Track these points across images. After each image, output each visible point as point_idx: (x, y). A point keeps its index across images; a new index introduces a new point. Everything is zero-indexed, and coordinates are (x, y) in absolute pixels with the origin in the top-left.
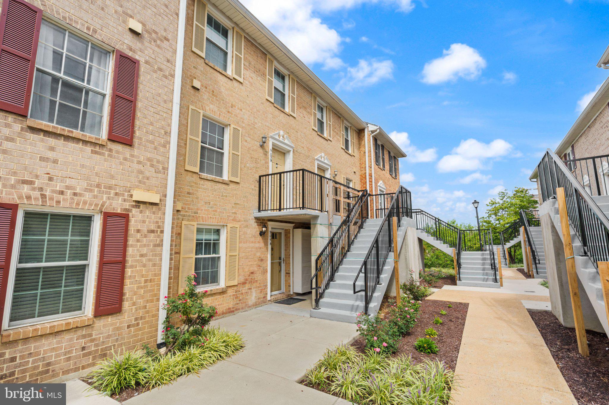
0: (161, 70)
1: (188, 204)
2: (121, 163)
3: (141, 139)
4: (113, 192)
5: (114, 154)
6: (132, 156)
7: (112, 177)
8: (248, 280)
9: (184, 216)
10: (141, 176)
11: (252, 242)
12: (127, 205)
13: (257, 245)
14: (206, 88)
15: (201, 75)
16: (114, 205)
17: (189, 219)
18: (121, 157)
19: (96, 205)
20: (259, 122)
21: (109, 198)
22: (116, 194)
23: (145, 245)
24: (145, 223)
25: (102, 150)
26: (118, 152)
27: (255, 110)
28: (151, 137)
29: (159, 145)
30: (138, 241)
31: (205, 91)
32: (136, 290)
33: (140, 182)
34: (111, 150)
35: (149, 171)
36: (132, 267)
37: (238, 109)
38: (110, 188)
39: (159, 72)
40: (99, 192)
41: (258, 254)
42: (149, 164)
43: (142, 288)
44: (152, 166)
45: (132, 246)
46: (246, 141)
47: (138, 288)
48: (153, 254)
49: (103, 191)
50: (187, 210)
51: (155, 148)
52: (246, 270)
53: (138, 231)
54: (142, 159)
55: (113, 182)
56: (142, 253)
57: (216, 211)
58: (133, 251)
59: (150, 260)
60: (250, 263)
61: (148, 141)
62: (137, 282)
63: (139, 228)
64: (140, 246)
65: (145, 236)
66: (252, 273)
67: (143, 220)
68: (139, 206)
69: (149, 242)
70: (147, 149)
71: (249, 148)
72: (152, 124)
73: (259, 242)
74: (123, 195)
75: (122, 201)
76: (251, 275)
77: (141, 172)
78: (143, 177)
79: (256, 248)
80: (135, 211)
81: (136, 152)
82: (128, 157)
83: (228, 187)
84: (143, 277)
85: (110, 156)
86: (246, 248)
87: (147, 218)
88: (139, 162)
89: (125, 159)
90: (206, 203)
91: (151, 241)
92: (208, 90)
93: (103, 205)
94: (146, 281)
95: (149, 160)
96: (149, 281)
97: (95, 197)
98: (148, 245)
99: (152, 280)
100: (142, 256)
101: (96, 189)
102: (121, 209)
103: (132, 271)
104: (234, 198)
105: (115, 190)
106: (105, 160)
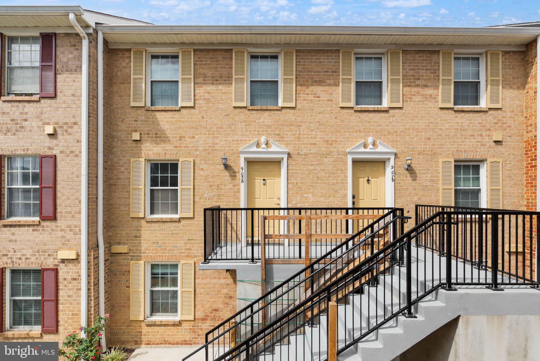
0: (72, 152)
1: (136, 246)
2: (50, 234)
3: (61, 212)
4: (46, 254)
5: (46, 228)
6: (57, 227)
7: (45, 244)
8: (210, 316)
9: (133, 256)
10: (63, 240)
11: (215, 278)
12: (56, 262)
13: (223, 281)
14: (148, 134)
15: (142, 124)
16: (48, 263)
17: (137, 259)
18: (50, 229)
19: (38, 264)
20: (221, 141)
21: (44, 259)
22: (49, 255)
23: (70, 289)
24: (69, 273)
25: (38, 227)
26: (47, 227)
27: (215, 129)
28: (69, 209)
29: (75, 213)
30: (65, 286)
31: (148, 137)
32: (66, 320)
33: (63, 244)
34: (43, 226)
35: (69, 235)
36: (62, 304)
37: (189, 137)
38: (45, 252)
39: (71, 155)
40: (39, 255)
41: (225, 291)
42: (68, 230)
43: (70, 319)
44: (71, 230)
45: (62, 289)
46: (202, 169)
47: (68, 318)
48: (76, 296)
49: (41, 254)
50: (135, 251)
51: (73, 217)
52: (207, 306)
53: (65, 279)
54: (63, 228)
55: (46, 247)
56: (69, 294)
57: (166, 249)
58: (63, 293)
59: (75, 300)
60: (212, 300)
61: (67, 212)
62: (67, 314)
63: (65, 277)
64: (68, 290)
65: (70, 283)
66: (216, 310)
67: (68, 272)
68: (64, 261)
69: (73, 287)
70: (66, 218)
71: (207, 176)
72: (68, 198)
73: (225, 278)
74: (53, 255)
75: (53, 260)
76: (214, 312)
77: (63, 237)
78: (65, 241)
79: (221, 284)
80: (62, 265)
81: (59, 223)
82: (54, 228)
83: (180, 224)
84: (70, 312)
85: (43, 230)
86: (206, 284)
87: (71, 270)
88: (62, 230)
89: (52, 230)
90: (154, 243)
91: (74, 286)
92: (150, 135)
93: (42, 264)
94: (73, 315)
95: (68, 226)
96: (75, 315)
97: (37, 259)
98: (73, 289)
99: (77, 315)
100: (69, 296)
101: (37, 254)
102: (53, 265)
103: (63, 307)
104: (188, 234)
105: (48, 252)
106: (41, 234)
